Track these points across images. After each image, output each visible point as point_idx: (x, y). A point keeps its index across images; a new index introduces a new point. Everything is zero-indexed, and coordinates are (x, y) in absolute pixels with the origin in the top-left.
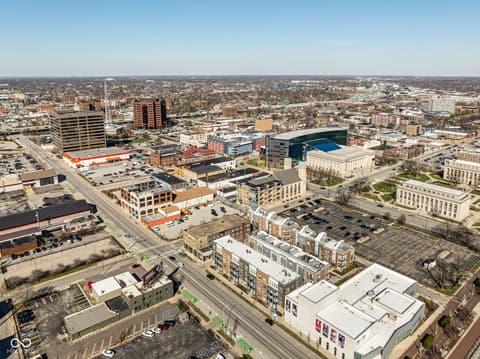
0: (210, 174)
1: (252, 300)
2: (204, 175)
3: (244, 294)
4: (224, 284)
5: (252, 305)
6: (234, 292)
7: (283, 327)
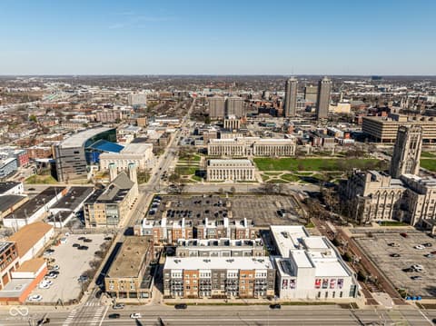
0: (15, 207)
1: (240, 301)
2: (9, 211)
3: (229, 301)
4: (199, 304)
5: (247, 304)
6: (218, 304)
7: (286, 304)
